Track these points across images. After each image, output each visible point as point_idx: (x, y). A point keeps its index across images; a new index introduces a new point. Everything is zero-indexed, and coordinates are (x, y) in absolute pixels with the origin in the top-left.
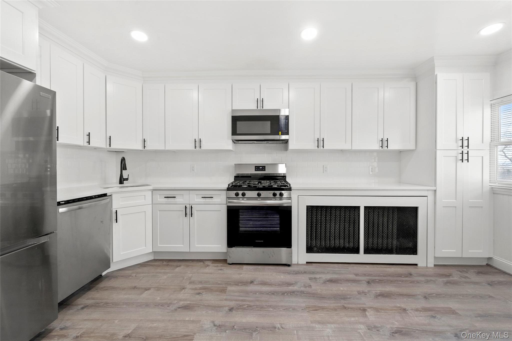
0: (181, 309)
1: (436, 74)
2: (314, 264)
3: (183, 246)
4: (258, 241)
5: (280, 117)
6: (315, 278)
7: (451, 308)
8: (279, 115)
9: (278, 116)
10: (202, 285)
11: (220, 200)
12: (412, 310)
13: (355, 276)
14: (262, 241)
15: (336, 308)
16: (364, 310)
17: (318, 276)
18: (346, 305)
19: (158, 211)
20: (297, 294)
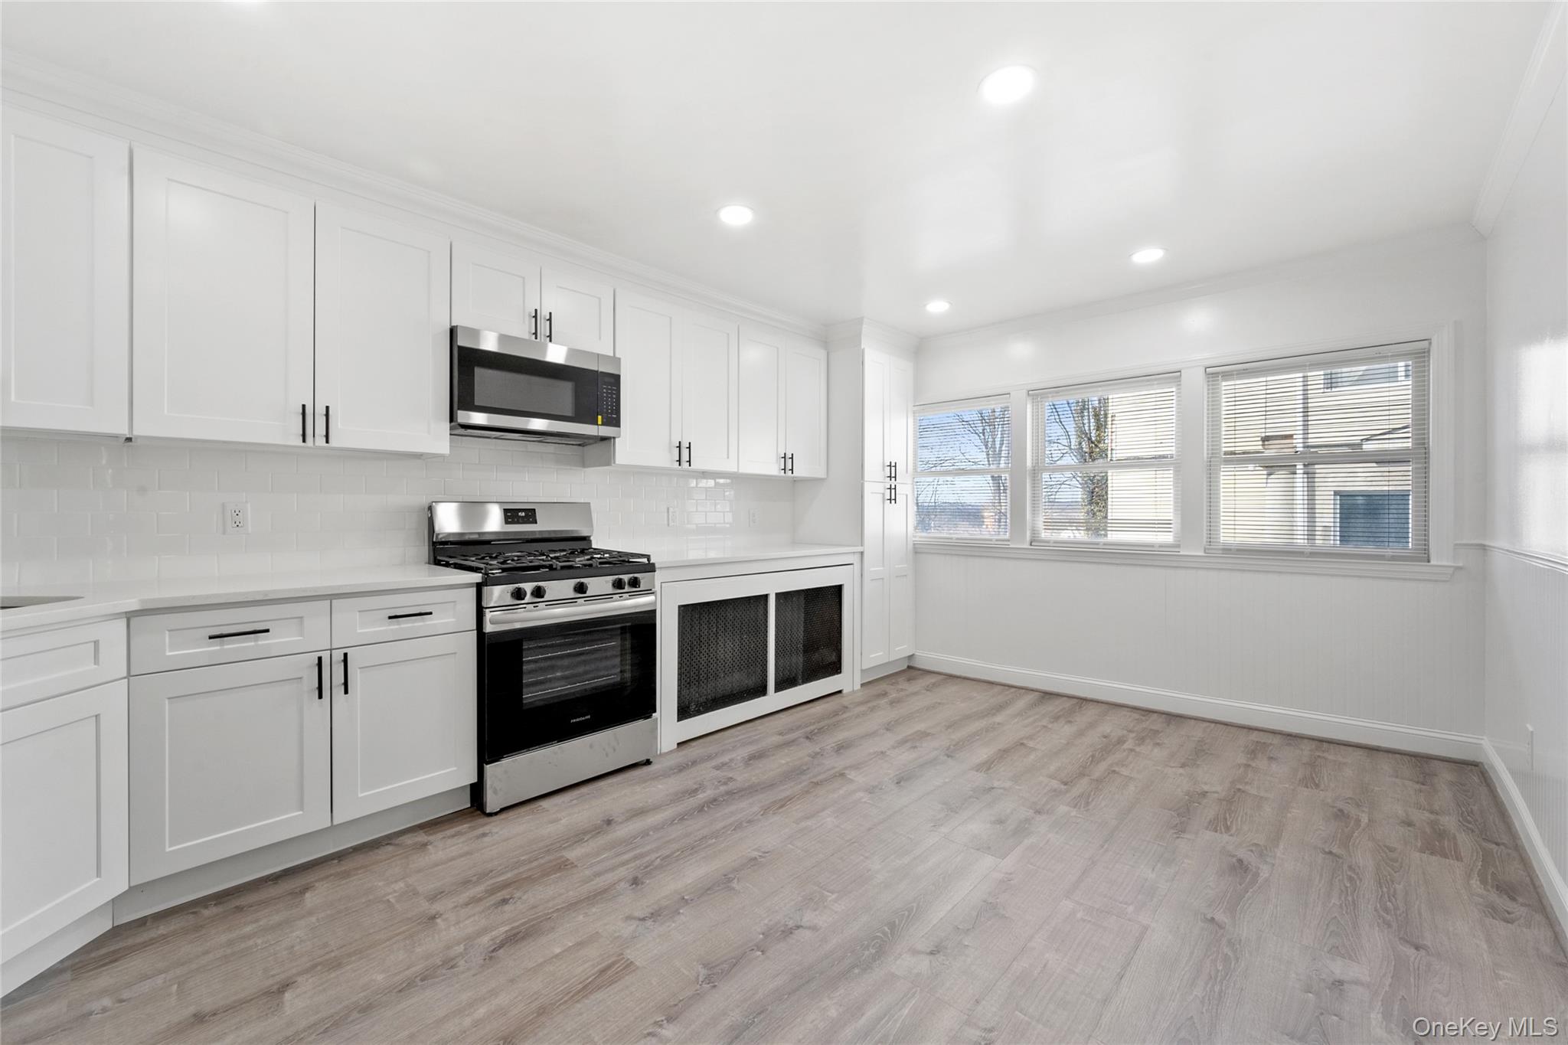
0: (505, 948)
1: (862, 347)
2: (694, 744)
3: (301, 813)
4: (578, 720)
6: (724, 764)
7: (919, 731)
10: (485, 885)
11: (453, 620)
12: (889, 749)
13: (778, 737)
14: (587, 717)
15: (806, 789)
16: (842, 775)
17: (726, 758)
18: (815, 780)
19: (167, 701)
20: (724, 800)
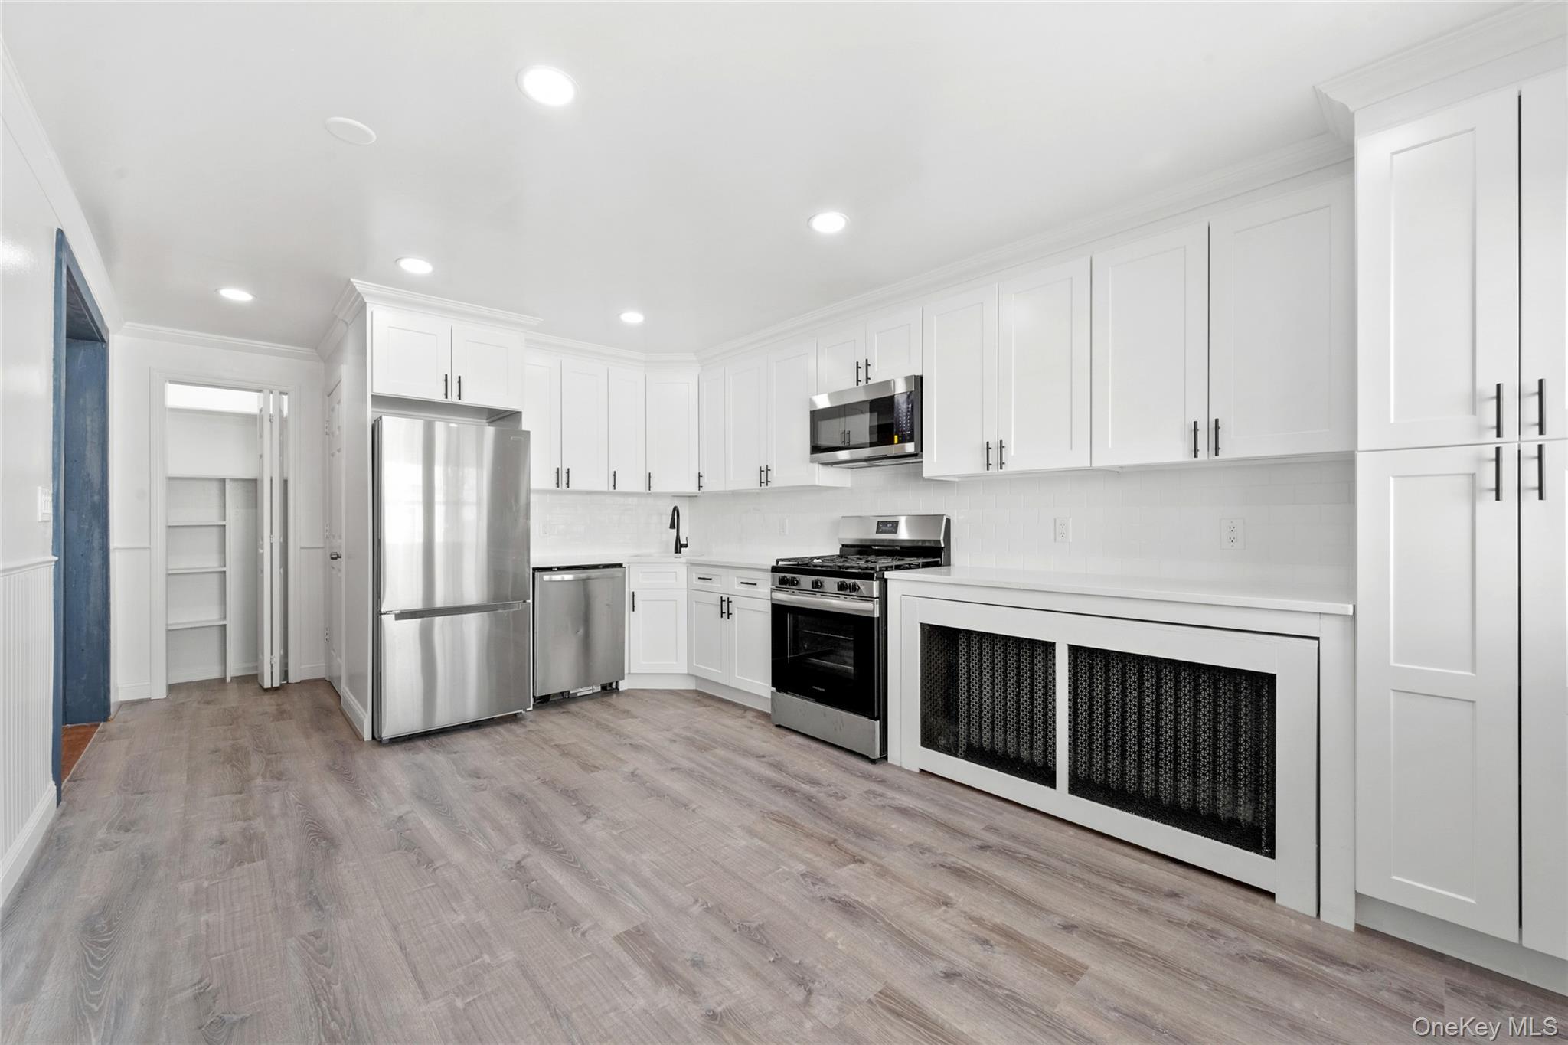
5: (896, 400)
8: (894, 396)
9: (891, 399)
